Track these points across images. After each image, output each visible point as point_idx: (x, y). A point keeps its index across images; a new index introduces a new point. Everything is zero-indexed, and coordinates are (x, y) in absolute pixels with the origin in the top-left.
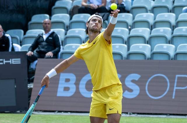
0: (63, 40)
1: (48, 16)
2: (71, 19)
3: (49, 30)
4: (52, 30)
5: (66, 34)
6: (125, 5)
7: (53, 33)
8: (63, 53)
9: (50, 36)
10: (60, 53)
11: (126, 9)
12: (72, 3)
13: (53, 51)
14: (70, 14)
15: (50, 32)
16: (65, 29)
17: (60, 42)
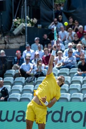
0: (10, 91)
1: (2, 78)
2: (14, 80)
3: (3, 86)
4: (4, 86)
5: (11, 88)
6: (43, 72)
7: (5, 88)
8: (10, 99)
9: (3, 89)
10: (8, 99)
11: (44, 74)
12: (15, 72)
13: (5, 97)
14: (14, 78)
15: (3, 87)
16: (11, 86)
17: (9, 92)
